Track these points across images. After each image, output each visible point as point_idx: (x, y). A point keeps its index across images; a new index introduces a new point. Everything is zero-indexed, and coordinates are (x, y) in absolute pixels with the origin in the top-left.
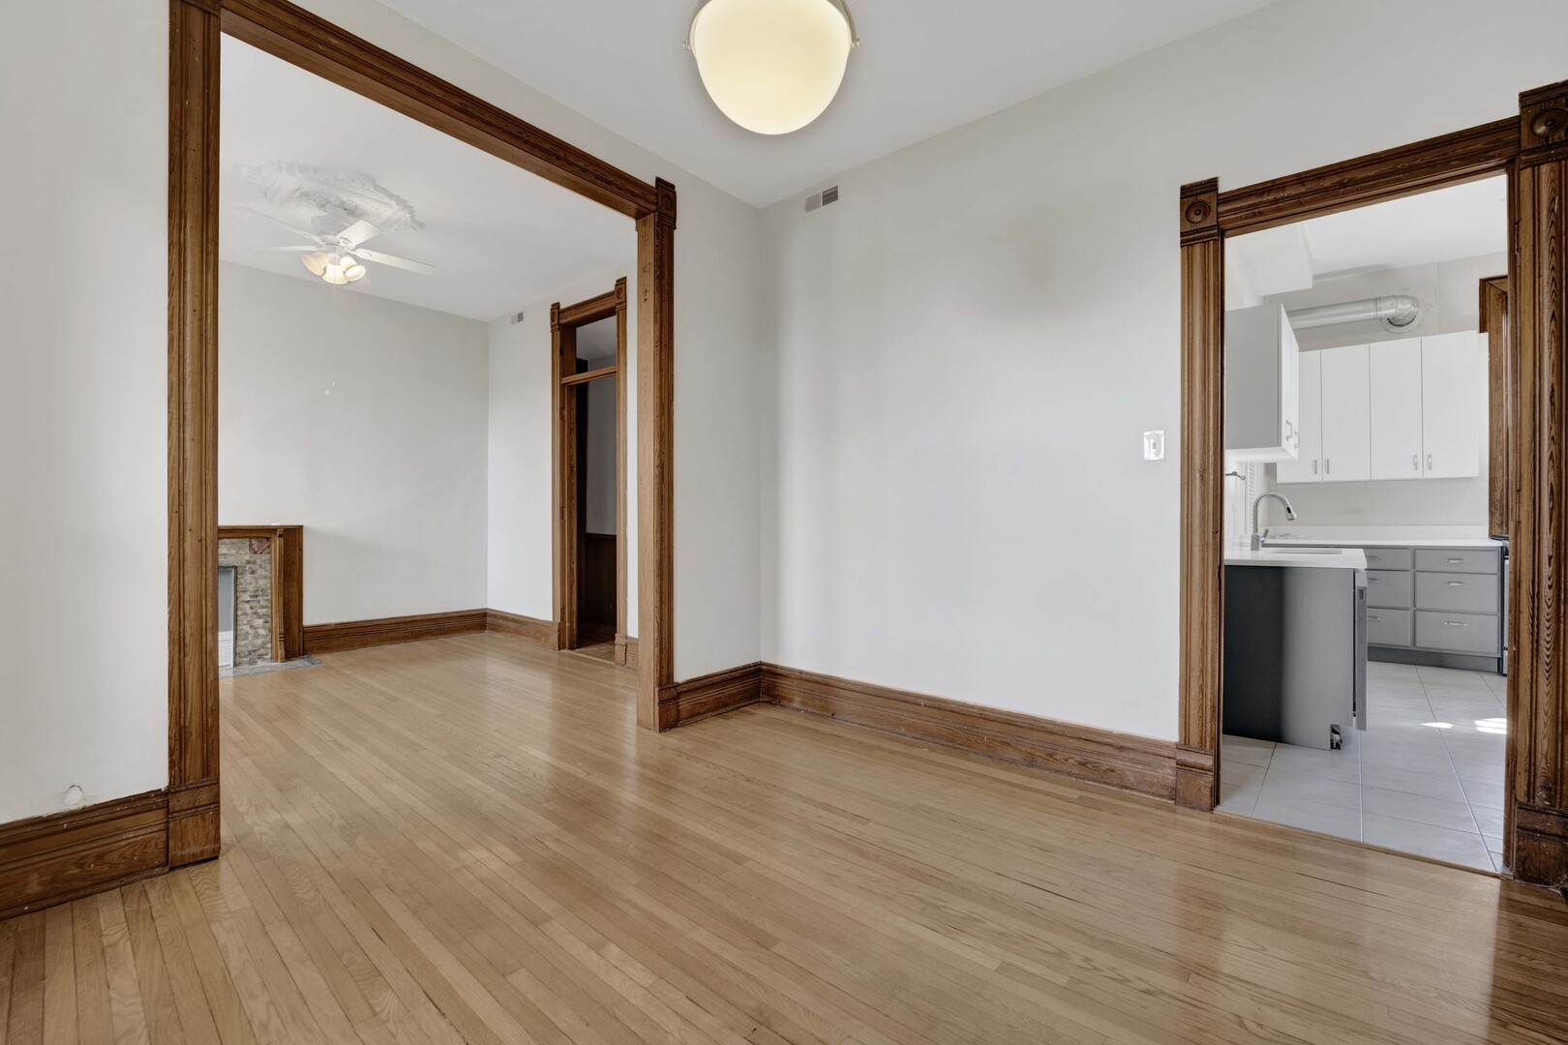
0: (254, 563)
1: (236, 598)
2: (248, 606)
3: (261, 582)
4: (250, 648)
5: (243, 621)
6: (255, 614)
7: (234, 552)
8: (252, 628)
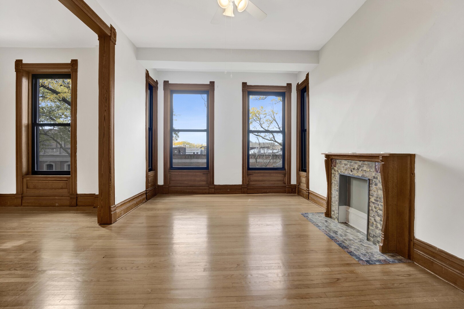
0: (377, 178)
1: (369, 199)
2: (374, 206)
3: (379, 192)
4: (374, 234)
5: (372, 214)
6: (376, 212)
7: (369, 170)
8: (375, 220)
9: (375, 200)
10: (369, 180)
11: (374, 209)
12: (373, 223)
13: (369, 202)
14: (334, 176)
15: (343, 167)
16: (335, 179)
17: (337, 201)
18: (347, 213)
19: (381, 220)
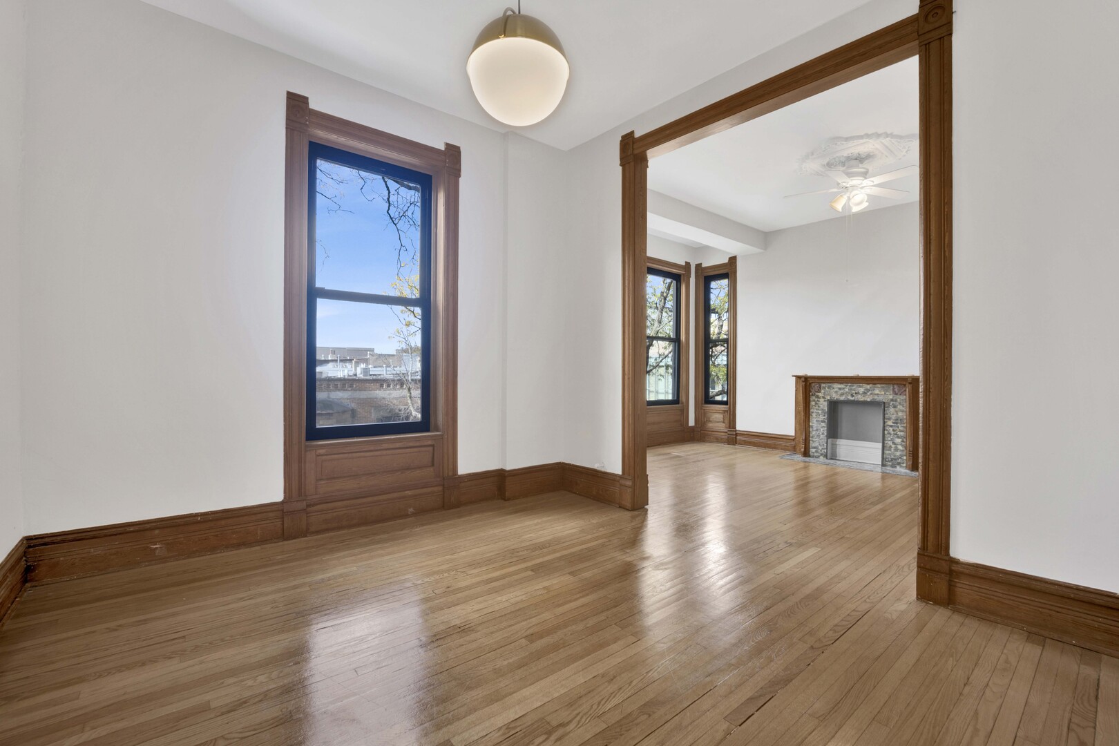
0: (896, 401)
1: (884, 423)
2: (891, 429)
3: (900, 414)
4: (892, 457)
5: (888, 438)
6: (896, 434)
7: (883, 393)
8: (894, 443)
9: (893, 423)
10: (884, 403)
11: (892, 433)
12: (891, 447)
13: (884, 427)
14: (816, 404)
15: (836, 392)
16: (819, 407)
17: (823, 434)
18: (834, 447)
19: (903, 441)
